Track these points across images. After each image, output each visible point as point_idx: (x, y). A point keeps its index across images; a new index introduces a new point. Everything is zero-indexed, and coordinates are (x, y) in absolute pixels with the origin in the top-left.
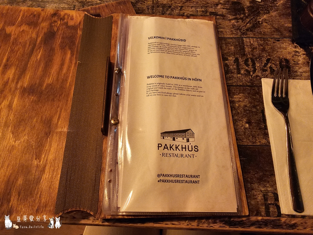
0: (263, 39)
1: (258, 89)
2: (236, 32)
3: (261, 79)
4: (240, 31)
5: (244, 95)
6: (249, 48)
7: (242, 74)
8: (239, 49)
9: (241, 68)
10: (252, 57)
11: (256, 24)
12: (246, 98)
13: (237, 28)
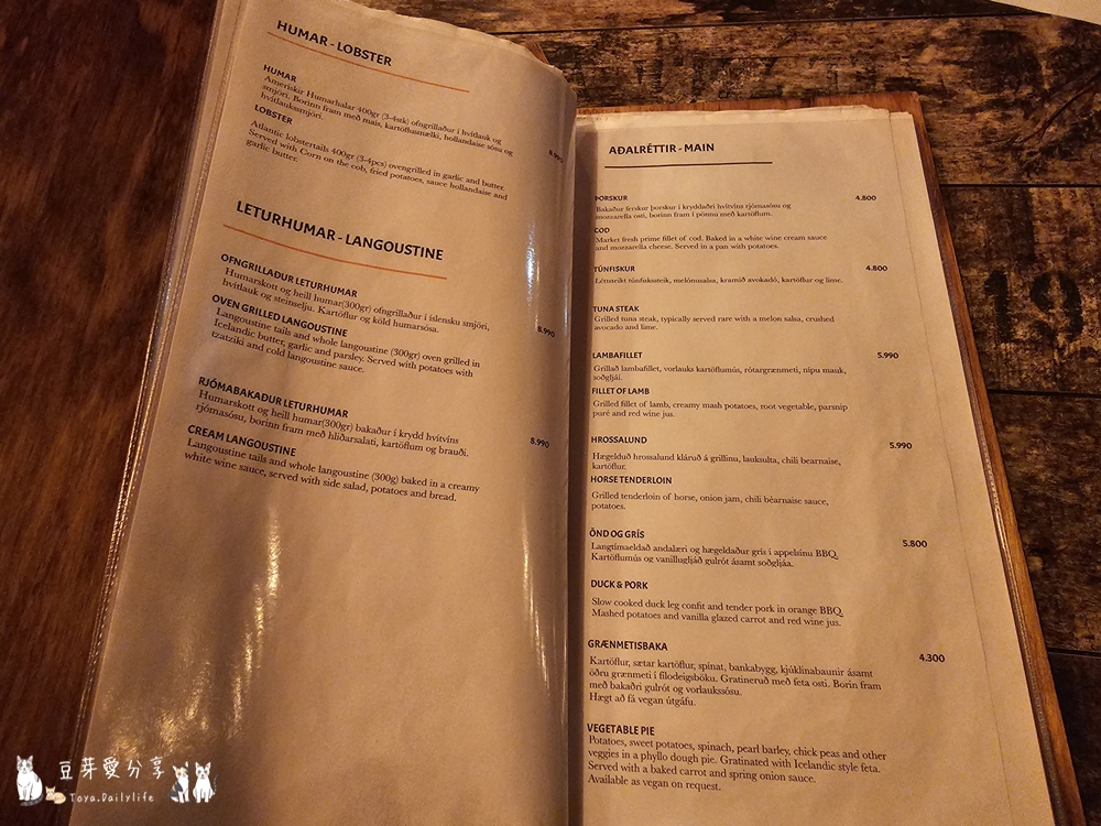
2: (997, 163)
4: (1017, 159)
5: (1026, 431)
6: (1054, 229)
7: (1017, 342)
8: (1009, 233)
9: (1014, 316)
10: (1064, 269)
11: (1089, 124)
12: (1034, 445)
13: (1000, 144)
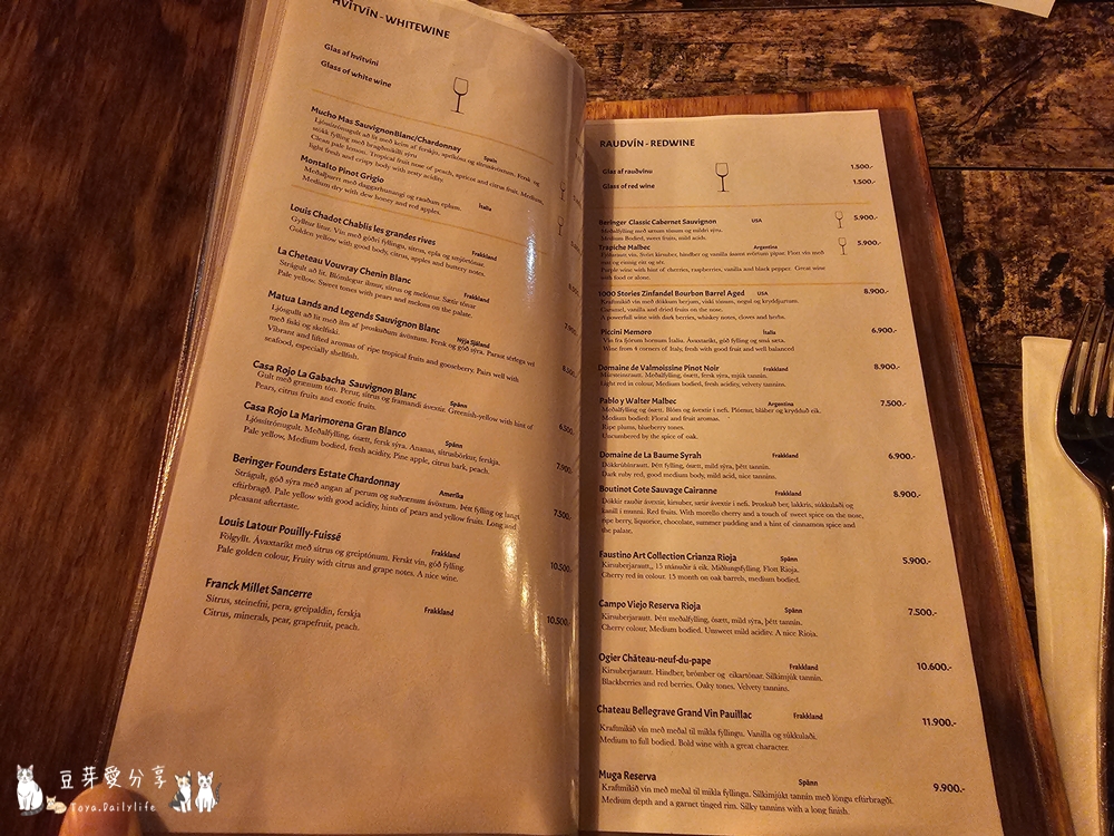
0: (1043, 174)
1: (1006, 379)
2: (933, 146)
3: (1019, 337)
4: (951, 141)
6: (983, 210)
10: (989, 247)
13: (938, 129)
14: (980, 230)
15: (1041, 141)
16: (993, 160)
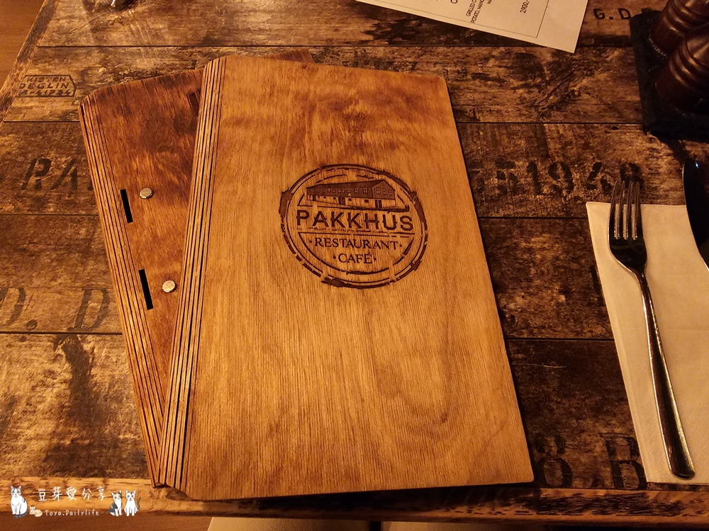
0: (583, 125)
1: (581, 225)
2: (527, 113)
3: (584, 203)
4: (537, 110)
5: (552, 236)
6: (557, 143)
7: (544, 194)
8: (536, 145)
9: (542, 183)
10: (563, 161)
11: (568, 95)
12: (557, 243)
13: (529, 104)
14: (557, 152)
15: (580, 109)
16: (557, 119)
